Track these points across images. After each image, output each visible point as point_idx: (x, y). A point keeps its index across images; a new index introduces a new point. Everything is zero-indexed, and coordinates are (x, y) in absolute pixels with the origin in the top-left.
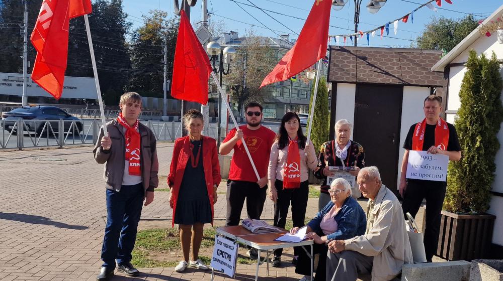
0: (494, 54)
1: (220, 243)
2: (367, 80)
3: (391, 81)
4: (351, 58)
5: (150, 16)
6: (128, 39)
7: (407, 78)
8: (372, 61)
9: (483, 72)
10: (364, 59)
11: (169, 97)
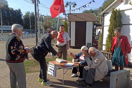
0: (119, 9)
1: (50, 67)
2: (78, 21)
3: (83, 20)
4: (73, 16)
5: (27, 13)
6: (22, 17)
7: (87, 20)
8: (78, 16)
9: (117, 14)
10: (76, 16)
11: (31, 29)
